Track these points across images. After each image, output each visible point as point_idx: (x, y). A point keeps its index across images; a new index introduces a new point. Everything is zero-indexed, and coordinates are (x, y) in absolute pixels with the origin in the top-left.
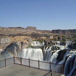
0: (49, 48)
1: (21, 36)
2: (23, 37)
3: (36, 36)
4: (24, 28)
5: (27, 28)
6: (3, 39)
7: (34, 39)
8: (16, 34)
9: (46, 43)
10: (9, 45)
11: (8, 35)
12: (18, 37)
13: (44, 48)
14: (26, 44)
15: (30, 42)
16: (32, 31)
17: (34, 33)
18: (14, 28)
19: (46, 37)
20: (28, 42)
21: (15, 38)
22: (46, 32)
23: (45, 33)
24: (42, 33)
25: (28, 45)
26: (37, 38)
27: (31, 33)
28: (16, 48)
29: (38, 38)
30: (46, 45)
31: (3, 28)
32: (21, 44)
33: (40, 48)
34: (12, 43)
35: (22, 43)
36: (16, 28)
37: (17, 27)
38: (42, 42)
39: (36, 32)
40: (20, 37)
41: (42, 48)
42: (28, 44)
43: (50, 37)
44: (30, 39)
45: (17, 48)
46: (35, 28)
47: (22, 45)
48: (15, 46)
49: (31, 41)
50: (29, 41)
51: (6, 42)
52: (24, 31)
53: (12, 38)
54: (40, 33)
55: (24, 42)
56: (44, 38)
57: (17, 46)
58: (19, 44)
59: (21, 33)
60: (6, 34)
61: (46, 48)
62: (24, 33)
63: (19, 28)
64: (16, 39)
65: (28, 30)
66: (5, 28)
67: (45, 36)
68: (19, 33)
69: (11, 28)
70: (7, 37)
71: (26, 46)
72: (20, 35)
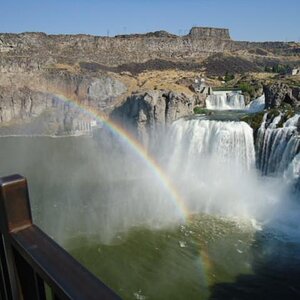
0: (284, 119)
1: (166, 72)
2: (174, 74)
3: (225, 69)
4: (175, 37)
5: (190, 36)
6: (96, 83)
7: (218, 83)
8: (145, 60)
9: (275, 98)
10: (120, 104)
11: (116, 66)
12: (155, 73)
13: (261, 121)
14: (185, 101)
15: (199, 94)
16: (211, 49)
17: (220, 55)
18: (137, 36)
19: (273, 75)
20: (193, 94)
21: (142, 77)
22: (274, 53)
23: (271, 56)
24: (255, 55)
25: (193, 106)
26: (233, 77)
27: (205, 57)
28: (143, 116)
29: (237, 77)
30: (273, 105)
31: (96, 38)
32: (163, 100)
33: (246, 120)
34: (128, 98)
35: (168, 98)
36: (143, 36)
37: (150, 34)
38: (252, 96)
39: (227, 53)
40: (159, 72)
41: (254, 120)
42: (192, 100)
43: (294, 72)
44: (203, 80)
45: (148, 116)
46: (223, 33)
47: (167, 108)
48: (139, 110)
49: (206, 91)
50: (196, 90)
51: (110, 94)
52: (175, 49)
53: (128, 78)
54: (245, 55)
55: (178, 94)
56: (262, 76)
57: (147, 108)
58: (155, 102)
59: (164, 57)
60: (108, 65)
61: (270, 119)
62: (177, 59)
63: (157, 34)
64: (144, 83)
65: (196, 45)
66: (104, 38)
67: (267, 70)
68: (154, 57)
69: (124, 36)
70: (109, 73)
71: (183, 109)
72: (160, 65)
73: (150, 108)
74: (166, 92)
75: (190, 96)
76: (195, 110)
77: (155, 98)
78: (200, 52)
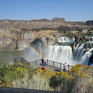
0: (80, 45)
1: (47, 31)
2: (49, 31)
3: (64, 30)
4: (49, 20)
5: (53, 20)
6: (26, 34)
7: (62, 34)
8: (40, 27)
9: (77, 39)
10: (33, 41)
11: (32, 29)
12: (43, 31)
13: (74, 45)
14: (52, 40)
16: (60, 24)
17: (62, 26)
18: (38, 20)
19: (77, 32)
21: (39, 32)
23: (77, 26)
24: (72, 25)
25: (55, 41)
26: (66, 32)
28: (40, 44)
30: (77, 41)
31: (26, 21)
32: (46, 39)
33: (69, 45)
34: (36, 39)
36: (40, 20)
38: (71, 38)
39: (64, 25)
40: (45, 31)
41: (72, 45)
43: (83, 31)
44: (57, 34)
45: (42, 45)
46: (63, 19)
47: (47, 42)
48: (39, 43)
49: (58, 37)
50: (56, 36)
51: (30, 37)
52: (49, 24)
53: (35, 33)
54: (69, 25)
55: (50, 38)
56: (74, 32)
58: (44, 40)
59: (46, 26)
60: (29, 29)
61: (76, 45)
62: (50, 27)
63: (44, 20)
64: (40, 34)
65: (55, 23)
66: (28, 21)
67: (76, 30)
68: (43, 26)
69: (34, 21)
70: (30, 31)
71: (52, 42)
72: (45, 29)
73: (42, 42)
74: (47, 37)
75: (54, 38)
76: (55, 42)
77: (44, 39)
78: (57, 25)
